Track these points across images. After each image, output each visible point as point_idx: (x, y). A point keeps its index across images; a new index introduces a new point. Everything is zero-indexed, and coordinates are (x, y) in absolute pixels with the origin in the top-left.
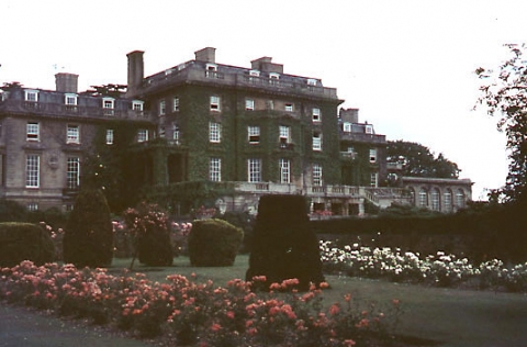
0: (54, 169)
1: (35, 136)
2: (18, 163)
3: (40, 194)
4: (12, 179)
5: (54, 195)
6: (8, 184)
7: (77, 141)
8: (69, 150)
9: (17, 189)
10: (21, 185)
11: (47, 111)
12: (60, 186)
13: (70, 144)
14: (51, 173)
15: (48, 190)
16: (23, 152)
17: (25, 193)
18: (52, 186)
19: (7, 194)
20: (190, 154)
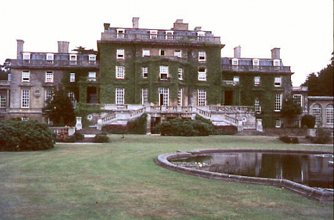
0: (37, 97)
1: (28, 79)
2: (17, 95)
3: (29, 111)
4: (14, 103)
5: (37, 112)
6: (11, 106)
7: (52, 81)
8: (46, 86)
9: (16, 109)
10: (18, 107)
11: (34, 65)
12: (42, 107)
13: (47, 83)
14: (35, 99)
15: (35, 109)
16: (20, 88)
17: (21, 111)
18: (36, 107)
19: (11, 111)
20: (101, 87)
